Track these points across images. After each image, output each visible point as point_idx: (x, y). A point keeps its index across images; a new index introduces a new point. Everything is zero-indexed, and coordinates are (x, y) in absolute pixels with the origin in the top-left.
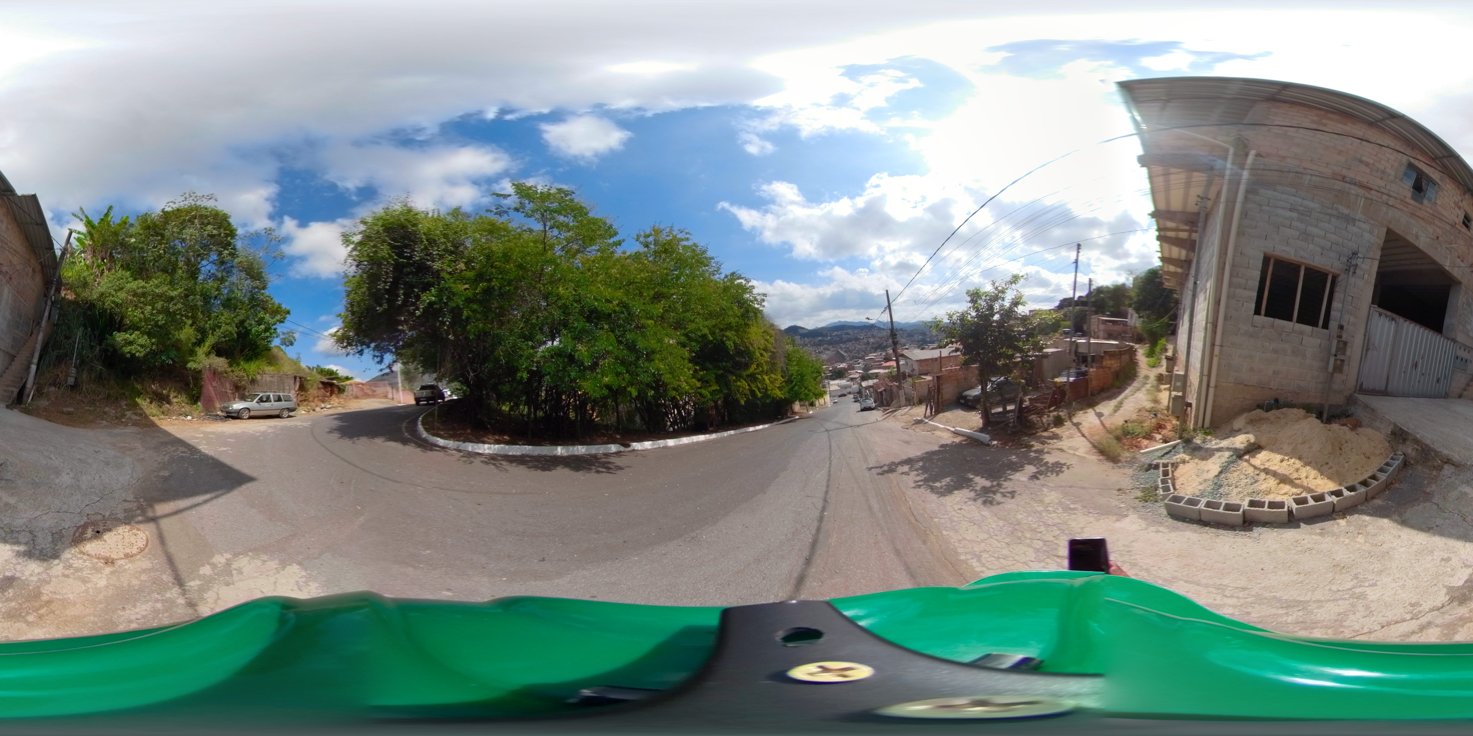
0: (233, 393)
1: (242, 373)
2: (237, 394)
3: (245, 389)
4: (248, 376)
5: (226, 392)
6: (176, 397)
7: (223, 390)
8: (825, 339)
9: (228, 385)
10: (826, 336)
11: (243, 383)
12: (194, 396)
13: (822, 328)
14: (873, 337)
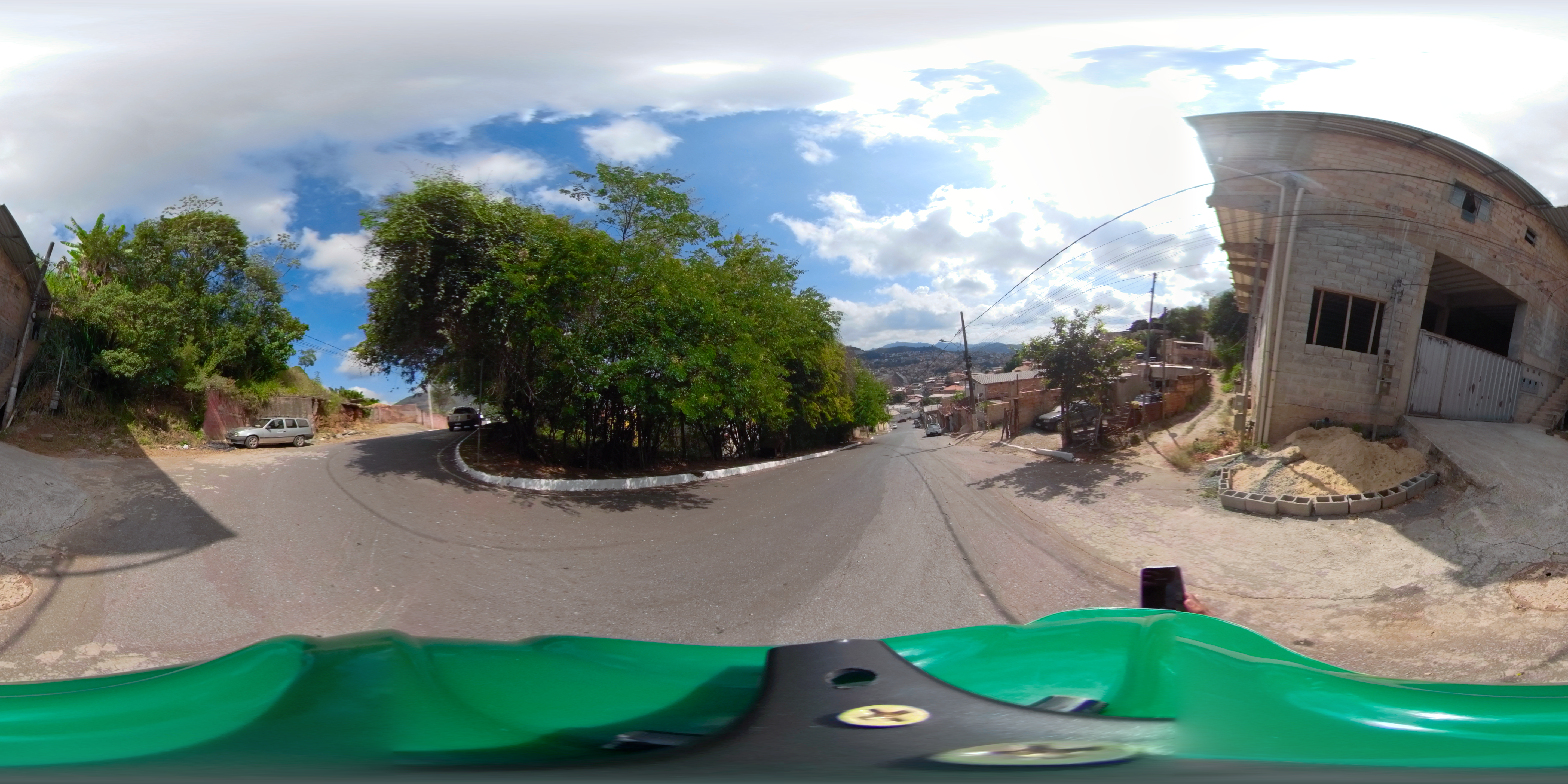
0: (243, 418)
1: (252, 396)
2: (247, 419)
3: (256, 413)
4: (259, 398)
5: (235, 417)
6: (174, 422)
7: (231, 414)
8: (883, 361)
9: (236, 409)
10: (884, 357)
11: (254, 406)
12: (196, 421)
13: (880, 350)
14: (934, 359)
